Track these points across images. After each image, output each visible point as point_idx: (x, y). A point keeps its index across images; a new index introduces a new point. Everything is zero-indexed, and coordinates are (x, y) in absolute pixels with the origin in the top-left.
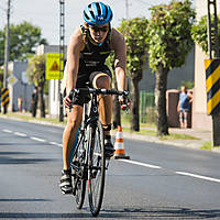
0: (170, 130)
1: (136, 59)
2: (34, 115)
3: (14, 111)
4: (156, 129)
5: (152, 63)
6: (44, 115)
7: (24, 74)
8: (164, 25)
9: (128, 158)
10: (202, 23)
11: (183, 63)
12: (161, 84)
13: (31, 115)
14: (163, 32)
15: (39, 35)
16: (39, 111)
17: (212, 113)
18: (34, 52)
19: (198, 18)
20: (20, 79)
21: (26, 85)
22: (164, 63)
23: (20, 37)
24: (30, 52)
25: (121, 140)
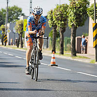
0: (77, 54)
1: (63, 22)
2: (18, 47)
3: (9, 45)
4: (71, 54)
5: (70, 24)
6: (22, 47)
7: (14, 28)
8: (75, 8)
9: (57, 66)
10: (92, 7)
11: (83, 25)
12: (73, 34)
13: (16, 47)
14: (75, 11)
15: (21, 11)
16: (20, 45)
17: (95, 47)
18: (19, 19)
19: (90, 5)
20: (12, 31)
21: (15, 33)
22: (75, 24)
23: (13, 12)
24: (17, 19)
25: (54, 58)
